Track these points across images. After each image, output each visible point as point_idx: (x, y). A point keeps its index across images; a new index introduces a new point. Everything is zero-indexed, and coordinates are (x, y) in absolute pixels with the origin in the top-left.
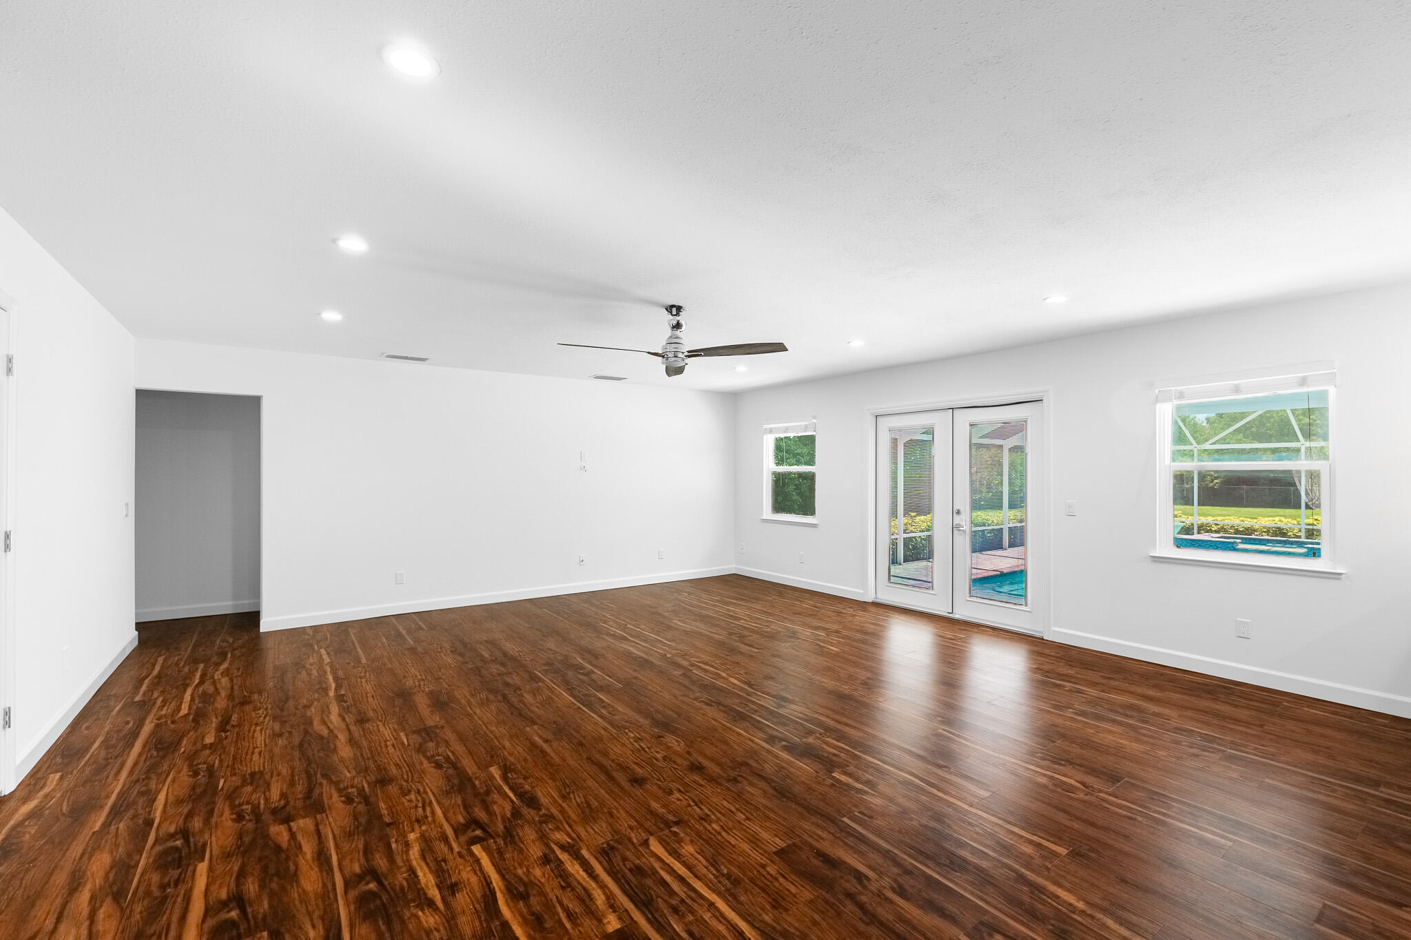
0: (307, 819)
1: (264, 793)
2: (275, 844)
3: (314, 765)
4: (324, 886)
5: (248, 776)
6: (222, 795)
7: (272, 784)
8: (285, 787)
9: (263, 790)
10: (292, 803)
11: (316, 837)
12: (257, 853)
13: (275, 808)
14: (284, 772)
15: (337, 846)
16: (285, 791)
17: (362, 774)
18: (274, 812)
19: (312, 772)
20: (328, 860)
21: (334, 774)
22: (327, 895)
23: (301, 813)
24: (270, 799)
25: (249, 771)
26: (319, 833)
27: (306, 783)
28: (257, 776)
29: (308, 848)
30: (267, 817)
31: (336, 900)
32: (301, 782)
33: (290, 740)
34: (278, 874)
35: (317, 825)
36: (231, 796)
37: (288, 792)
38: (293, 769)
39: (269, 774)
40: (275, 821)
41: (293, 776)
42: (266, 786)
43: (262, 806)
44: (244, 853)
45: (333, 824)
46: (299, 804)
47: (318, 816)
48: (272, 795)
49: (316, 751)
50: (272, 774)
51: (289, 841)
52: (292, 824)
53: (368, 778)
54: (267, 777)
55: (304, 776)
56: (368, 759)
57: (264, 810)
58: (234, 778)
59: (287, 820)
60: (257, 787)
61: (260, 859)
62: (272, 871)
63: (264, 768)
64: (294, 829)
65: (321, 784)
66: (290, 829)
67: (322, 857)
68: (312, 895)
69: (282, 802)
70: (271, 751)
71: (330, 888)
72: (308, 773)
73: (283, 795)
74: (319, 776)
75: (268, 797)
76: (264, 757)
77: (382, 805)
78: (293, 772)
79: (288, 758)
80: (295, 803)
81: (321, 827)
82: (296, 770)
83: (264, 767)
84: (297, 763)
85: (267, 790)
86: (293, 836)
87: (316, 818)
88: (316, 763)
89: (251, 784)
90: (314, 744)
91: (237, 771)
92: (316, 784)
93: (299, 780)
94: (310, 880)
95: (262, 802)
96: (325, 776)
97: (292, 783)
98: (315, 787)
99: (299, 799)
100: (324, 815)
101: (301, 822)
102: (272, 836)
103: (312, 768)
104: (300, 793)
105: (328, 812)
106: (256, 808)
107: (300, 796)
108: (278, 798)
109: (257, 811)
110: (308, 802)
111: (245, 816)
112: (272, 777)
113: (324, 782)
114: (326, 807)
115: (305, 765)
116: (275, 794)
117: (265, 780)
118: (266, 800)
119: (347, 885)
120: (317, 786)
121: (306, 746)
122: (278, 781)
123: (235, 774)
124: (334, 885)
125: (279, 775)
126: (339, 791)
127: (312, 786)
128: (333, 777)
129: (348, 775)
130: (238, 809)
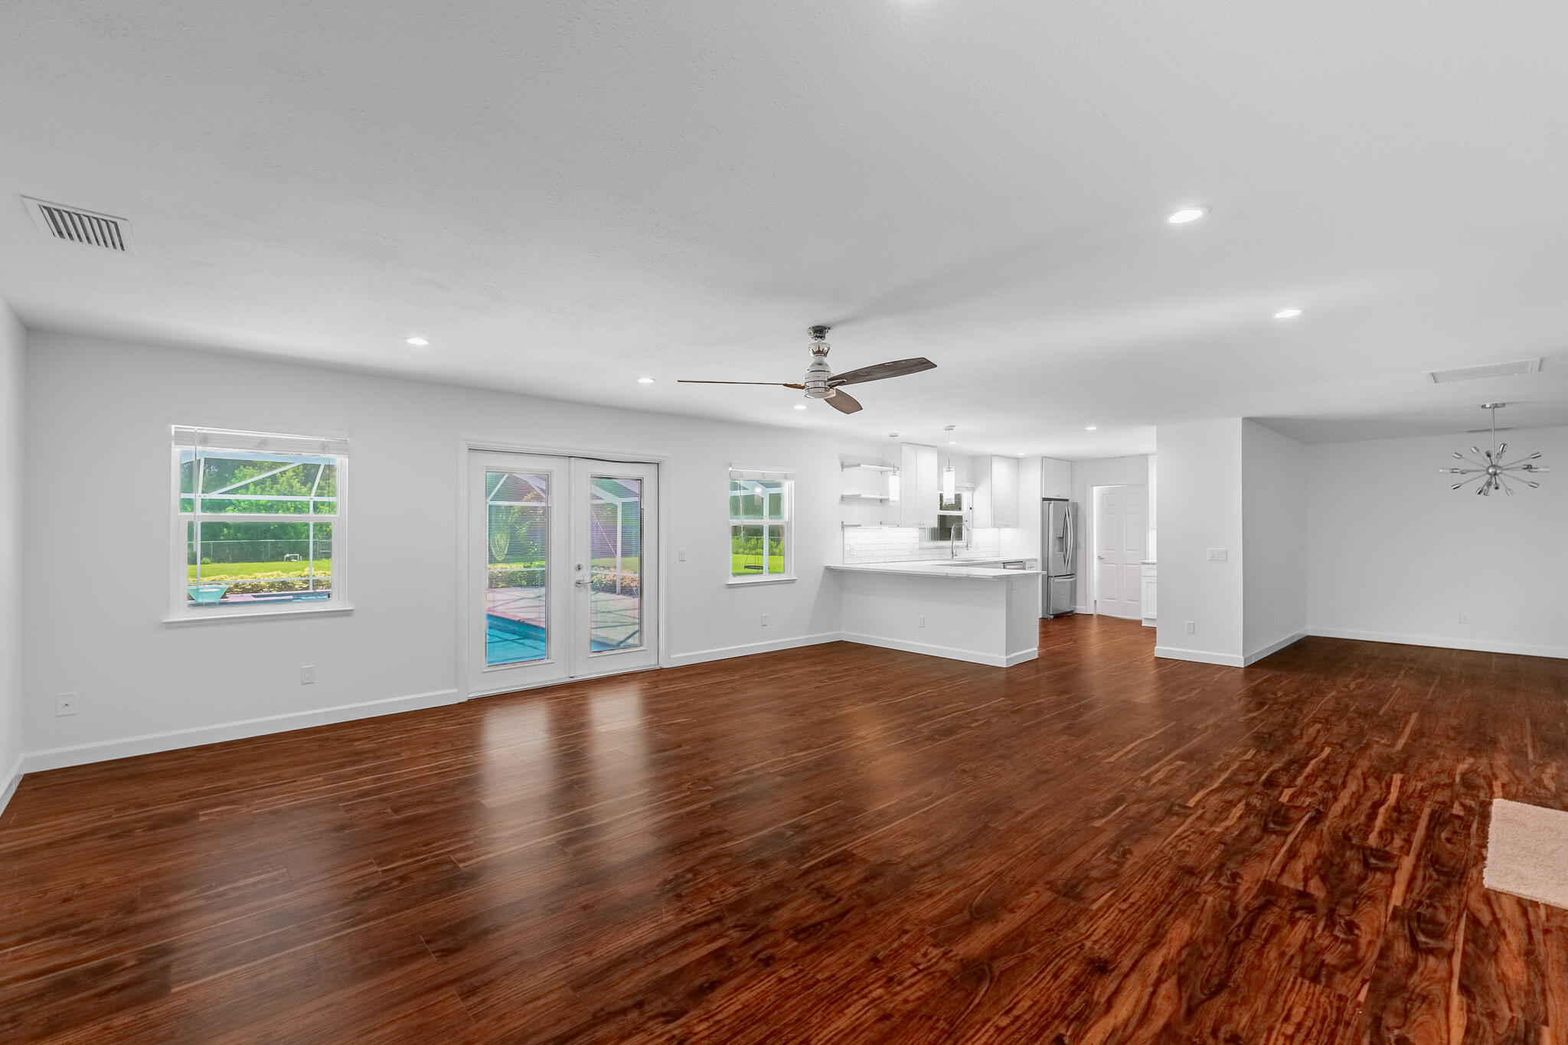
0: (1285, 884)
1: (1312, 939)
2: (1325, 884)
3: (1233, 938)
4: (1302, 841)
5: (1323, 980)
6: (1365, 972)
7: (1297, 946)
8: (1285, 931)
9: (1313, 945)
10: (1290, 907)
11: (1287, 868)
12: (1343, 885)
13: (1309, 913)
14: (1273, 954)
15: (1276, 855)
16: (1289, 925)
17: (1198, 890)
18: (1312, 910)
19: (1242, 929)
20: (1289, 851)
21: (1223, 910)
22: (1304, 836)
23: (1286, 893)
24: (1309, 927)
25: (1319, 988)
26: (1283, 870)
27: (1260, 920)
28: (1311, 971)
29: (1299, 866)
30: (1322, 910)
31: (1299, 833)
32: (1264, 925)
33: (1227, 1013)
34: (1332, 864)
35: (1280, 875)
36: (1353, 962)
37: (1285, 923)
38: (1260, 952)
39: (1293, 964)
40: (1316, 900)
41: (1267, 940)
42: (1306, 948)
43: (1322, 924)
44: (1355, 891)
45: (1267, 868)
46: (1282, 902)
47: (1273, 880)
48: (1305, 930)
49: (1211, 961)
50: (1290, 961)
51: (1311, 879)
52: (1301, 889)
53: (1197, 883)
54: (1297, 962)
55: (1255, 931)
56: (1170, 903)
57: (1321, 919)
58: (1343, 991)
59: (1303, 894)
60: (1318, 953)
61: (1343, 880)
62: (1335, 869)
63: (1296, 978)
64: (1302, 883)
65: (1246, 908)
66: (1305, 886)
67: (1293, 854)
68: (1314, 841)
69: (1298, 914)
70: (1269, 1009)
71: (1299, 839)
72: (1248, 932)
73: (1293, 922)
74: (1239, 920)
75: (1310, 931)
76: (1285, 1002)
77: (1213, 857)
78: (1263, 946)
79: (1255, 974)
80: (1286, 906)
81: (1278, 872)
82: (1258, 946)
83: (1294, 983)
84: (1250, 956)
85: (1308, 941)
86: (1306, 880)
87: (1277, 881)
88: (1227, 939)
89: (1322, 964)
90: (1201, 976)
91: (1335, 1004)
92: (1250, 912)
93: (1264, 929)
94: (1309, 849)
95: (1319, 929)
96: (1233, 915)
97: (1275, 930)
98: (1255, 909)
99: (1280, 907)
100: (1268, 878)
101: (1292, 885)
102: (1325, 891)
103: (1238, 936)
104: (1273, 913)
105: (1262, 879)
106: (1330, 925)
107: (1276, 910)
108: (1300, 922)
109: (1329, 923)
110: (1273, 898)
111: (1345, 924)
112: (1292, 957)
113: (1240, 908)
114: (1260, 883)
115: (1242, 947)
116: (1302, 928)
117: (1303, 958)
118: (1313, 928)
119: (1287, 835)
120: (1251, 909)
121: (1215, 981)
122: (1288, 946)
123: (1340, 997)
124: (1296, 838)
125: (1282, 954)
126: (1234, 890)
127: (1256, 912)
128: (1227, 908)
129: (1210, 899)
130: (1351, 938)
